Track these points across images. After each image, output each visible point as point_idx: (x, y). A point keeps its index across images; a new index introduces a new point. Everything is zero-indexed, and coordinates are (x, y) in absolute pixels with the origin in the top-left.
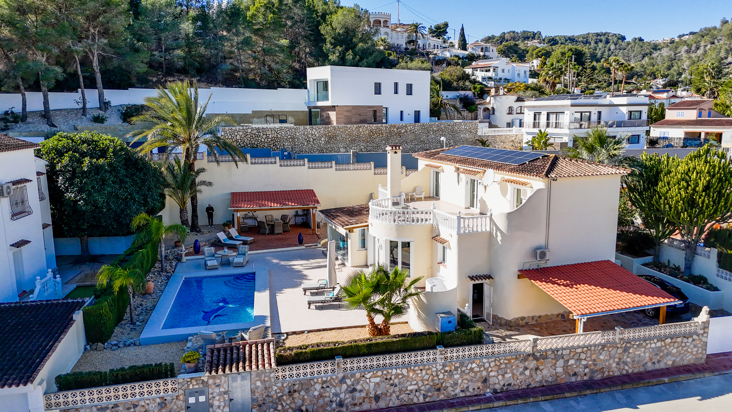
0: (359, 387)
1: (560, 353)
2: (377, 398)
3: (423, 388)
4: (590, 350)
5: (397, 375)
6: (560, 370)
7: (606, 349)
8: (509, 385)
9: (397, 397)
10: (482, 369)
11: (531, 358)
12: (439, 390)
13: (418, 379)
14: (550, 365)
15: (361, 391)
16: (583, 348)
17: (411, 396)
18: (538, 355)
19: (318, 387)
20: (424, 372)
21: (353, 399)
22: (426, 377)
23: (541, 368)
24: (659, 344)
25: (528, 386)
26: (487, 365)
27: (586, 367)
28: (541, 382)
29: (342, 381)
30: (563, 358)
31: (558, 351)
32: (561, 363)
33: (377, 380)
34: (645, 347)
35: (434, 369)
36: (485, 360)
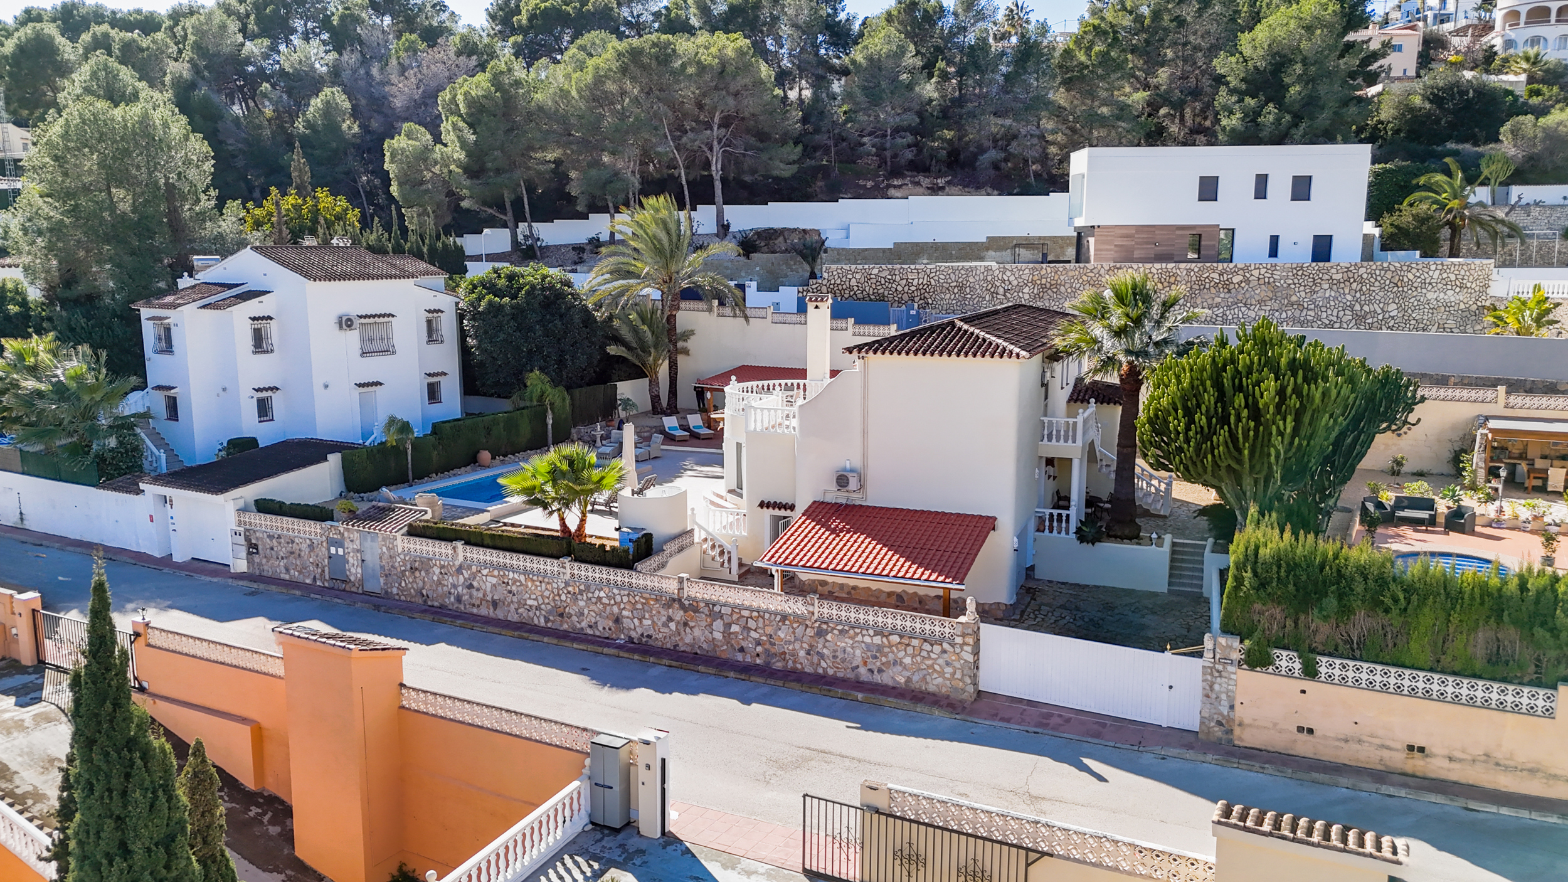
0: (475, 584)
1: (717, 608)
2: (495, 604)
3: (543, 606)
4: (763, 618)
5: (515, 581)
6: (718, 636)
7: (787, 622)
8: (649, 636)
9: (517, 610)
10: (612, 602)
11: (676, 605)
12: (561, 615)
13: (539, 593)
14: (704, 624)
15: (478, 590)
16: (752, 611)
17: (531, 614)
18: (687, 603)
19: (437, 570)
20: (543, 585)
21: (471, 597)
22: (547, 593)
23: (692, 624)
24: (877, 640)
25: (675, 646)
26: (618, 599)
27: (758, 643)
28: (692, 646)
29: (459, 570)
30: (721, 617)
31: (714, 605)
32: (718, 625)
33: (494, 580)
34: (852, 638)
35: (555, 585)
36: (616, 591)
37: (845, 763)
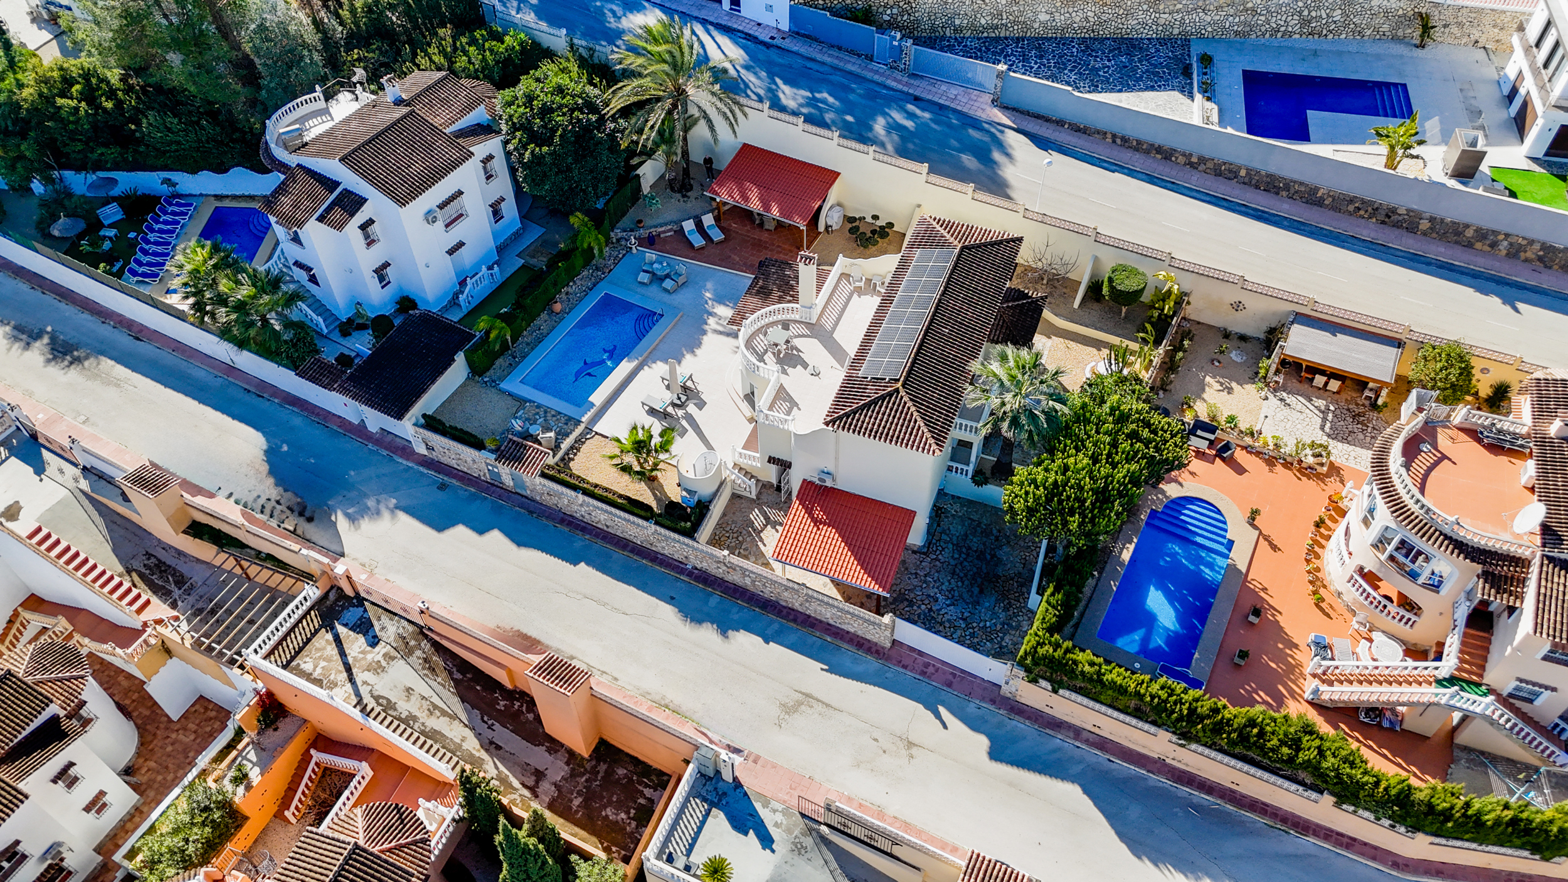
0: (593, 514)
1: (747, 573)
2: (607, 526)
3: (639, 537)
4: (774, 585)
5: (619, 522)
6: (748, 582)
7: (789, 591)
9: (622, 533)
10: (683, 550)
11: (722, 564)
12: (651, 544)
13: (635, 532)
14: (739, 576)
15: (595, 517)
18: (729, 565)
20: (638, 529)
21: (591, 518)
22: (641, 533)
23: (732, 574)
24: (839, 613)
26: (687, 550)
29: (581, 505)
30: (750, 577)
31: (745, 571)
32: (748, 579)
34: (825, 608)
35: (646, 532)
36: (684, 546)
37: (819, 707)
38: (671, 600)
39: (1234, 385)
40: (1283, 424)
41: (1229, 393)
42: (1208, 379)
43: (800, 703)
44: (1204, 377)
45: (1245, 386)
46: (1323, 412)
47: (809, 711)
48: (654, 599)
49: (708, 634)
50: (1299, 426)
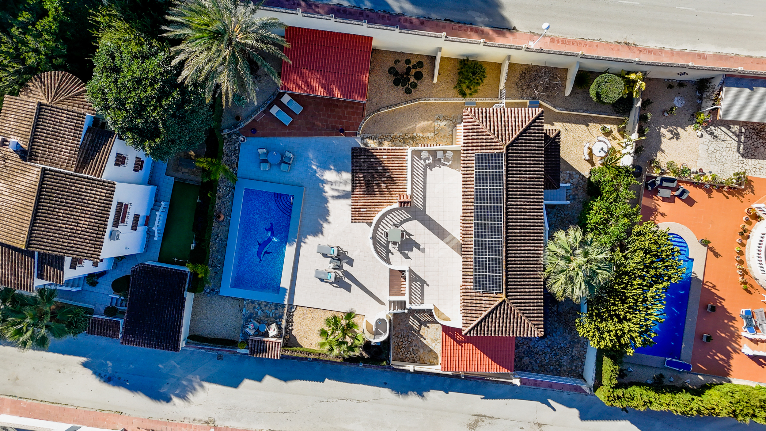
37: (487, 420)
38: (385, 385)
39: (680, 130)
40: (713, 155)
41: (677, 139)
42: (663, 130)
43: (477, 421)
44: (659, 129)
45: (687, 128)
46: (737, 136)
47: (483, 424)
48: (376, 388)
49: (413, 398)
50: (724, 154)
